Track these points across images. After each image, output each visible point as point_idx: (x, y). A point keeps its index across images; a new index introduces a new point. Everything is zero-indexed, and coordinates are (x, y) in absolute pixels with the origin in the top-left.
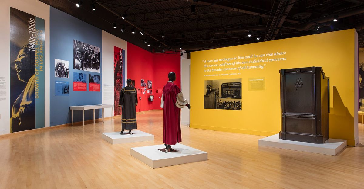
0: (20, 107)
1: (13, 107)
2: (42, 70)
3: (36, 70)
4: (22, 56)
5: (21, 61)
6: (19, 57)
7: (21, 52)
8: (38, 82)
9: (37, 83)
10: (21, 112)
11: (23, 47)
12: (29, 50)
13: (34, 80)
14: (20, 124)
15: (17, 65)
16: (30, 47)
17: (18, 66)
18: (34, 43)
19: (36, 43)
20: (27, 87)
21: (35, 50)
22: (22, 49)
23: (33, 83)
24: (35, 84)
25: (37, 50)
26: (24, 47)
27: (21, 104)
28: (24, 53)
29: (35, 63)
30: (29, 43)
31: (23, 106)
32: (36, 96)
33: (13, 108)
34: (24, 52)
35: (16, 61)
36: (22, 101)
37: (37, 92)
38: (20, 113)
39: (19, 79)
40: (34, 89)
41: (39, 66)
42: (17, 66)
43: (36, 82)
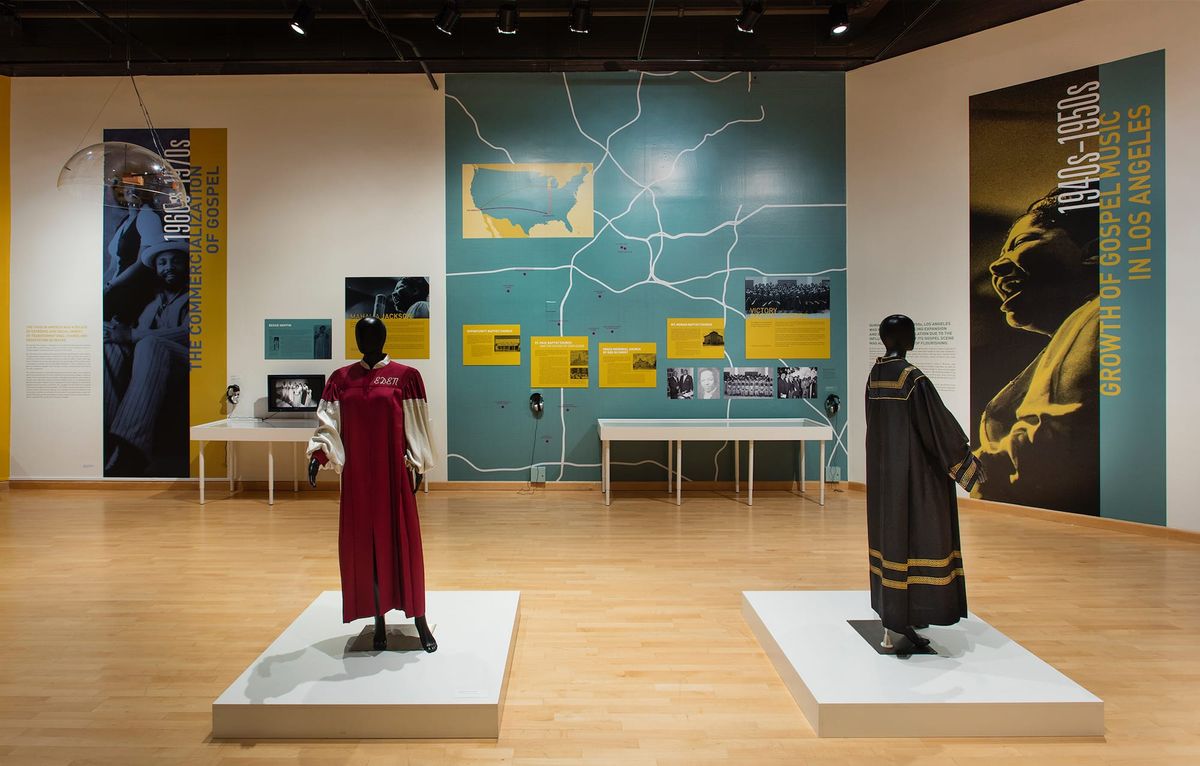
0: (1015, 420)
1: (983, 417)
2: (1149, 277)
3: (1106, 281)
4: (1025, 240)
5: (1019, 261)
6: (1012, 247)
7: (1022, 227)
8: (1119, 327)
9: (1106, 331)
10: (1020, 438)
11: (1032, 206)
12: (1061, 210)
13: (1093, 323)
14: (1013, 478)
15: (1000, 278)
16: (1068, 198)
17: (1003, 281)
18: (1090, 177)
19: (1103, 170)
20: (1048, 350)
21: (1097, 200)
22: (1023, 216)
23: (1087, 333)
24: (1096, 337)
25: (1114, 198)
26: (1035, 207)
27: (1021, 411)
28: (1035, 229)
29: (1096, 251)
30: (1061, 185)
31: (1031, 419)
32: (1102, 387)
33: (986, 420)
34: (1034, 224)
35: (997, 263)
36: (1026, 398)
37: (1113, 369)
38: (1015, 443)
39: (1011, 323)
40: (1094, 357)
41: (1124, 260)
42: (999, 282)
43: (1102, 327)
